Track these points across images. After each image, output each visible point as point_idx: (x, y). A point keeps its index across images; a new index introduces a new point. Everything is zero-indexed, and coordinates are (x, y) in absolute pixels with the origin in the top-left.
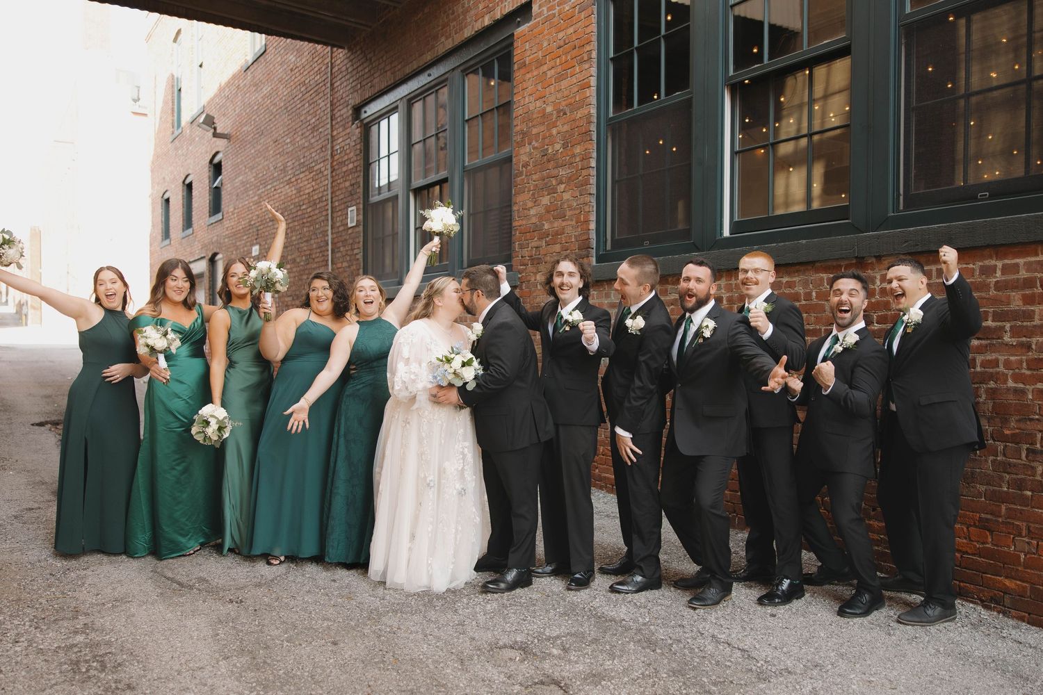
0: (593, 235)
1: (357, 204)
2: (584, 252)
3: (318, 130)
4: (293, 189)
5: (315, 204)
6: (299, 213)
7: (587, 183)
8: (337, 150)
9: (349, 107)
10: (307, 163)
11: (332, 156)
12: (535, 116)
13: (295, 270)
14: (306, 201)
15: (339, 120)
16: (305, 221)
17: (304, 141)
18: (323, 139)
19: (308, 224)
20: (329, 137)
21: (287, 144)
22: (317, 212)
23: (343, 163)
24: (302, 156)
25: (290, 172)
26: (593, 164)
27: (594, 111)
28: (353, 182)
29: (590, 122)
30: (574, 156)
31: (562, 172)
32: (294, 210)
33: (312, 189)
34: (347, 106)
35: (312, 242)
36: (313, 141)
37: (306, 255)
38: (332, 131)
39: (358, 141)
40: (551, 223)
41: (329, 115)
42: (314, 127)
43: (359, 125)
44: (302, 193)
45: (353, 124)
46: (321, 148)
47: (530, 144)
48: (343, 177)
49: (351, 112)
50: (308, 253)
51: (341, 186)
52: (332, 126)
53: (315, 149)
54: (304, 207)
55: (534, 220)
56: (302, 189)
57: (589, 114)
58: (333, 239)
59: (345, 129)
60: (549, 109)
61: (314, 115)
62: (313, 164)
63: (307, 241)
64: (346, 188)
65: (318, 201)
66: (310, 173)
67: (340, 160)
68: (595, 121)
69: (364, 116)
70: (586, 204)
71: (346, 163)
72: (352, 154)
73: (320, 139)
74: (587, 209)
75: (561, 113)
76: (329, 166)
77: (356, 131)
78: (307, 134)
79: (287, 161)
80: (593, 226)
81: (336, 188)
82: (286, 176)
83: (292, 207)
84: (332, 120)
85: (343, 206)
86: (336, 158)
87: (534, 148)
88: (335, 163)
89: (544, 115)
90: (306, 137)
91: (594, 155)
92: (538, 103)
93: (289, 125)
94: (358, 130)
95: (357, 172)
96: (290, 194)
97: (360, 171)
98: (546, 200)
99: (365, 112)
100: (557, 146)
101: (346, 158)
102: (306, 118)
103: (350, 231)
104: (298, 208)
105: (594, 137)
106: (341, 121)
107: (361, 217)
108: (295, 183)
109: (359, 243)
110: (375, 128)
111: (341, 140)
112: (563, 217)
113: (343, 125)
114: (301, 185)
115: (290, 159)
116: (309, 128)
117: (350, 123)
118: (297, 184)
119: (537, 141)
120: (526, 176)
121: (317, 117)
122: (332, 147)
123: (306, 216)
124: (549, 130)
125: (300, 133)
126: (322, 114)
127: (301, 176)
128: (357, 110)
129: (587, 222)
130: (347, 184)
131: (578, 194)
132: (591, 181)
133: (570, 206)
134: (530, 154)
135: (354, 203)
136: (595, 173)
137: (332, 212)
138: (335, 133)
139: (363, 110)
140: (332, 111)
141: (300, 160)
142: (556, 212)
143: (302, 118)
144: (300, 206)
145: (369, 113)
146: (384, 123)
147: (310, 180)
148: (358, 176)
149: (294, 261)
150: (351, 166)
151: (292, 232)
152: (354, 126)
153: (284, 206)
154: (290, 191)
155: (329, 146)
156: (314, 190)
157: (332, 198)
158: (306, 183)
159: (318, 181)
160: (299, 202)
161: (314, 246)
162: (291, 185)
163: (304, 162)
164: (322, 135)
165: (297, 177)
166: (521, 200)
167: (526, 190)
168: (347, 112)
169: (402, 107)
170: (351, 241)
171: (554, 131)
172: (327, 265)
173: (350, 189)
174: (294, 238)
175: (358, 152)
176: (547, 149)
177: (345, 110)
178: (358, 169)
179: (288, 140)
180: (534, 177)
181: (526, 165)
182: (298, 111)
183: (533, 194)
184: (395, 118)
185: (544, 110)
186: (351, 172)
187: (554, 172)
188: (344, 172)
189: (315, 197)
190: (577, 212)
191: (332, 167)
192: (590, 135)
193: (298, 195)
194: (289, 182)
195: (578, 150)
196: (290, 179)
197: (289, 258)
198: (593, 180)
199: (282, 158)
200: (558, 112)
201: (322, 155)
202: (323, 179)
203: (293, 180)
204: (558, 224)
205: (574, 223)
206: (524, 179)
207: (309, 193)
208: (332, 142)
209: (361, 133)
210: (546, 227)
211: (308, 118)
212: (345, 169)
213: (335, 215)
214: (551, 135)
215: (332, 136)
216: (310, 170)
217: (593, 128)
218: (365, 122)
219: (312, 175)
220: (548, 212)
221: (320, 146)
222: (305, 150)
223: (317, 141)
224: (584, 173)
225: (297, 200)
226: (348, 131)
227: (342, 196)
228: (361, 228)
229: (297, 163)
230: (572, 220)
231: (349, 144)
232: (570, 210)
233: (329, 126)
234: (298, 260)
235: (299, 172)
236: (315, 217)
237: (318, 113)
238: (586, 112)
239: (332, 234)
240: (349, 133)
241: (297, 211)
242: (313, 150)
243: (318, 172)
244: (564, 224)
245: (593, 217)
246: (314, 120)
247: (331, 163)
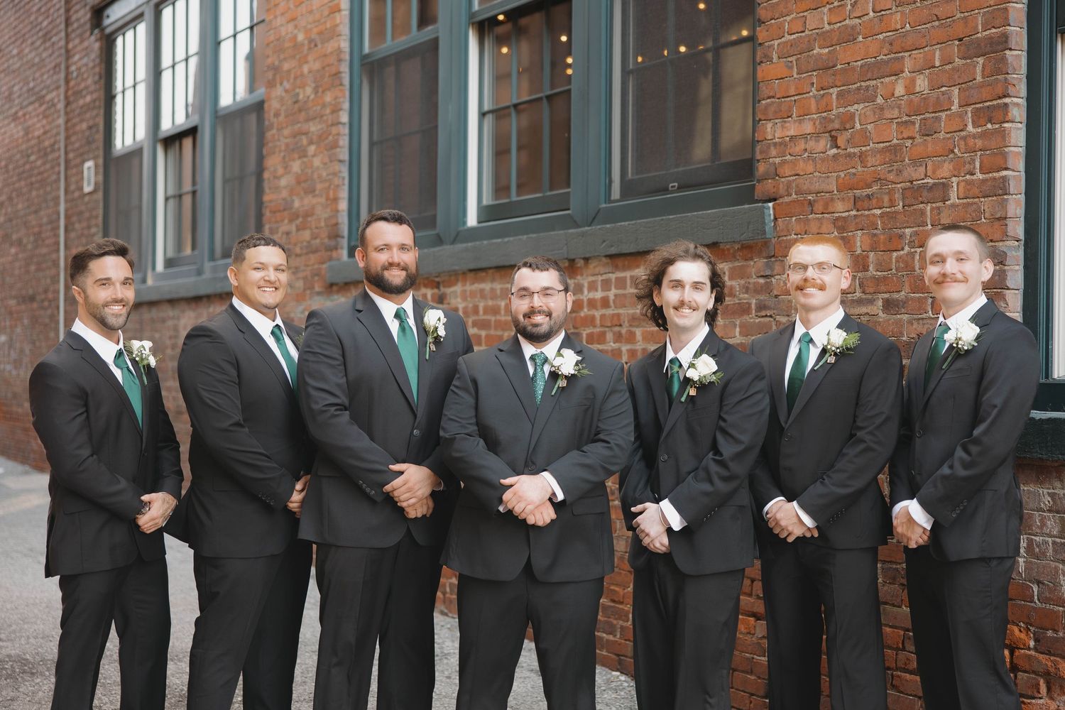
0: (344, 219)
1: (95, 158)
2: (333, 243)
3: (50, 39)
4: (20, 127)
5: (46, 154)
6: (27, 167)
7: (335, 145)
8: (72, 72)
9: (88, 8)
10: (37, 89)
11: (67, 81)
12: (287, 45)
13: (20, 256)
14: (36, 149)
15: (75, 25)
16: (34, 179)
17: (33, 54)
18: (57, 54)
19: (37, 185)
20: (63, 51)
21: (14, 57)
22: (48, 166)
23: (78, 94)
24: (31, 79)
25: (16, 102)
26: (344, 118)
27: (345, 45)
28: (91, 123)
29: (340, 60)
30: (324, 106)
31: (314, 128)
32: (21, 162)
33: (42, 131)
34: (85, 5)
35: (42, 213)
36: (44, 55)
37: (35, 234)
38: (67, 43)
39: (98, 61)
40: (302, 199)
41: (63, 18)
42: (46, 34)
43: (99, 36)
44: (30, 136)
45: (91, 34)
46: (55, 67)
47: (281, 84)
48: (79, 115)
49: (89, 16)
50: (36, 230)
51: (78, 128)
52: (67, 35)
53: (48, 68)
54: (33, 158)
55: (284, 194)
56: (31, 129)
57: (339, 50)
58: (66, 210)
59: (82, 42)
60: (301, 37)
61: (45, 15)
62: (44, 92)
63: (36, 212)
64: (83, 132)
65: (49, 150)
66: (41, 105)
67: (76, 89)
68: (347, 57)
69: (106, 22)
70: (335, 174)
71: (84, 93)
72: (90, 81)
73: (53, 53)
74: (336, 181)
75: (313, 43)
76: (62, 97)
77: (93, 43)
78: (38, 43)
79: (13, 83)
80: (343, 205)
81: (71, 132)
82: (11, 108)
83: (18, 156)
84: (67, 25)
85: (78, 160)
86: (72, 83)
87: (286, 91)
88: (70, 93)
89: (297, 46)
90: (37, 49)
91: (346, 106)
92: (290, 27)
93: (16, 27)
94: (97, 45)
95: (94, 108)
96: (16, 137)
97: (100, 107)
98: (296, 166)
99: (108, 17)
100: (309, 90)
101: (83, 85)
102: (36, 19)
103: (87, 199)
104: (25, 159)
105: (346, 81)
106: (78, 28)
107: (101, 178)
108: (22, 120)
109: (97, 217)
110: (119, 41)
111: (77, 57)
112: (311, 191)
113: (81, 35)
114: (30, 123)
115: (17, 81)
116: (41, 34)
117: (88, 33)
118: (25, 121)
119: (288, 81)
120: (278, 130)
121: (50, 19)
122: (67, 67)
123: (36, 172)
124: (300, 66)
125: (29, 41)
126: (55, 15)
127: (30, 108)
128: (98, 13)
129: (336, 200)
130: (84, 126)
131: (327, 160)
132: (341, 143)
133: (320, 177)
134: (281, 99)
135: (91, 155)
136: (347, 131)
137: (66, 169)
138: (70, 46)
139: (106, 13)
140: (67, 11)
141: (28, 83)
142: (305, 184)
143: (32, 18)
144: (28, 156)
145: (112, 19)
146: (130, 34)
147: (41, 117)
148: (97, 115)
149: (19, 243)
150: (88, 99)
151: (18, 196)
152: (93, 38)
153: (7, 155)
154: (16, 131)
155: (63, 66)
156: (45, 133)
157: (66, 147)
158: (35, 120)
159: (50, 119)
160: (27, 149)
161: (45, 220)
162: (17, 122)
163: (33, 88)
164: (56, 47)
165: (25, 110)
166: (273, 163)
167: (277, 150)
168: (83, 15)
169: (149, 15)
170: (87, 215)
171: (306, 69)
172: (58, 250)
173: (87, 133)
174: (20, 206)
175: (97, 78)
176: (298, 94)
177: (81, 13)
178: (97, 103)
179: (15, 52)
180: (286, 132)
181: (277, 115)
182: (27, 7)
183: (284, 157)
184: (142, 28)
185: (295, 37)
186: (88, 108)
187: (305, 127)
188: (82, 107)
189: (47, 143)
190: (327, 184)
191: (66, 97)
192: (340, 79)
193: (25, 138)
194: (15, 118)
195: (328, 98)
196: (16, 113)
197: (14, 237)
198: (344, 142)
199: (7, 79)
200: (310, 42)
201: (55, 78)
202: (56, 116)
203: (20, 114)
204: (309, 201)
205: (323, 200)
206: (274, 135)
207: (39, 137)
208: (68, 58)
209: (101, 48)
210: (297, 204)
211: (40, 19)
212: (81, 102)
213: (69, 173)
214: (302, 75)
215: (67, 51)
216: (41, 99)
217: (345, 68)
218: (108, 31)
219: (44, 107)
220: (299, 183)
221: (53, 64)
222: (35, 68)
223: (50, 55)
224: (334, 130)
225: (24, 147)
226: (86, 44)
227: (77, 145)
228: (100, 195)
229: (25, 89)
230: (322, 196)
231: (86, 65)
232: (321, 182)
233: (63, 34)
234: (25, 241)
235: (25, 103)
236: (45, 175)
237: (52, 11)
238: (336, 45)
239: (66, 201)
240: (87, 48)
241: (24, 165)
242: (43, 70)
243: (50, 103)
244: (315, 201)
245: (344, 194)
246: (45, 23)
247: (66, 92)
